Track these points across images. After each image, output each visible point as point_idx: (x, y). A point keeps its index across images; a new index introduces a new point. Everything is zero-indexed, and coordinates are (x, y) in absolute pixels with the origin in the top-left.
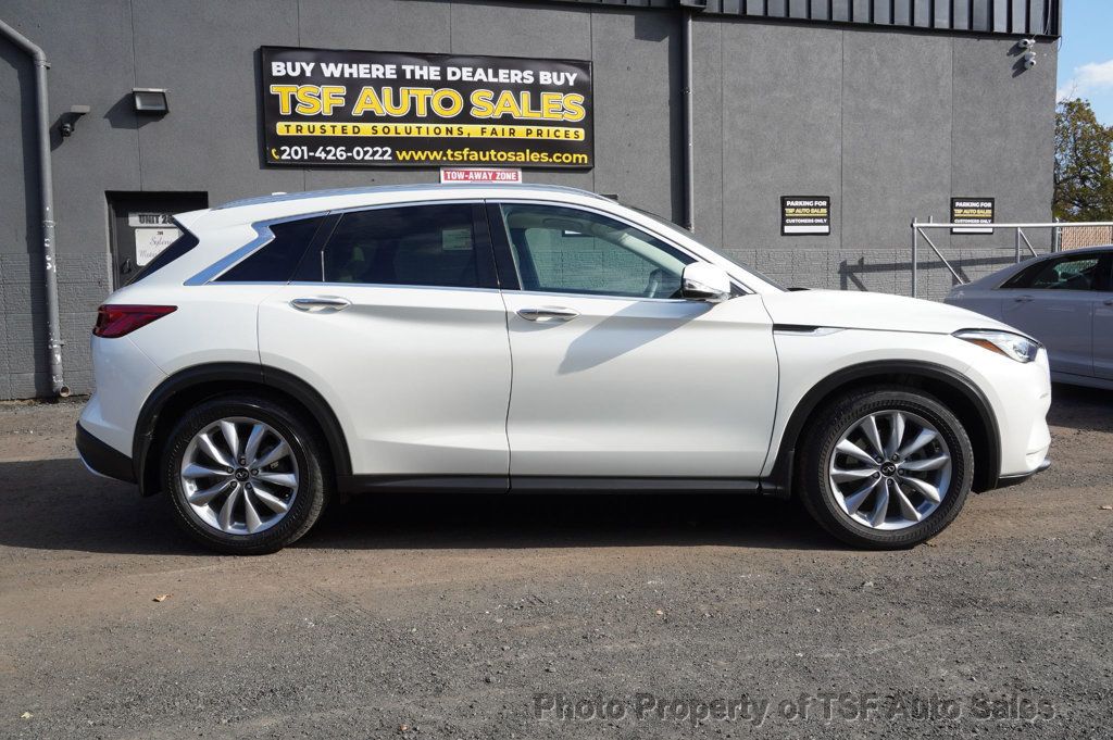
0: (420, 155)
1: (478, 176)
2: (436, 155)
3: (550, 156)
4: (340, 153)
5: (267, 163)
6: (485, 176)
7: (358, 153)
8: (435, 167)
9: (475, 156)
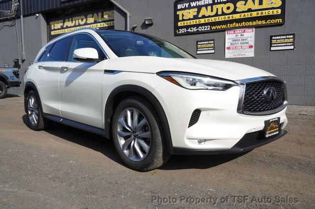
0: (219, 27)
1: (238, 32)
2: (224, 26)
3: (266, 21)
4: (195, 29)
5: (176, 35)
6: (241, 32)
7: (200, 29)
8: (224, 30)
9: (237, 25)
